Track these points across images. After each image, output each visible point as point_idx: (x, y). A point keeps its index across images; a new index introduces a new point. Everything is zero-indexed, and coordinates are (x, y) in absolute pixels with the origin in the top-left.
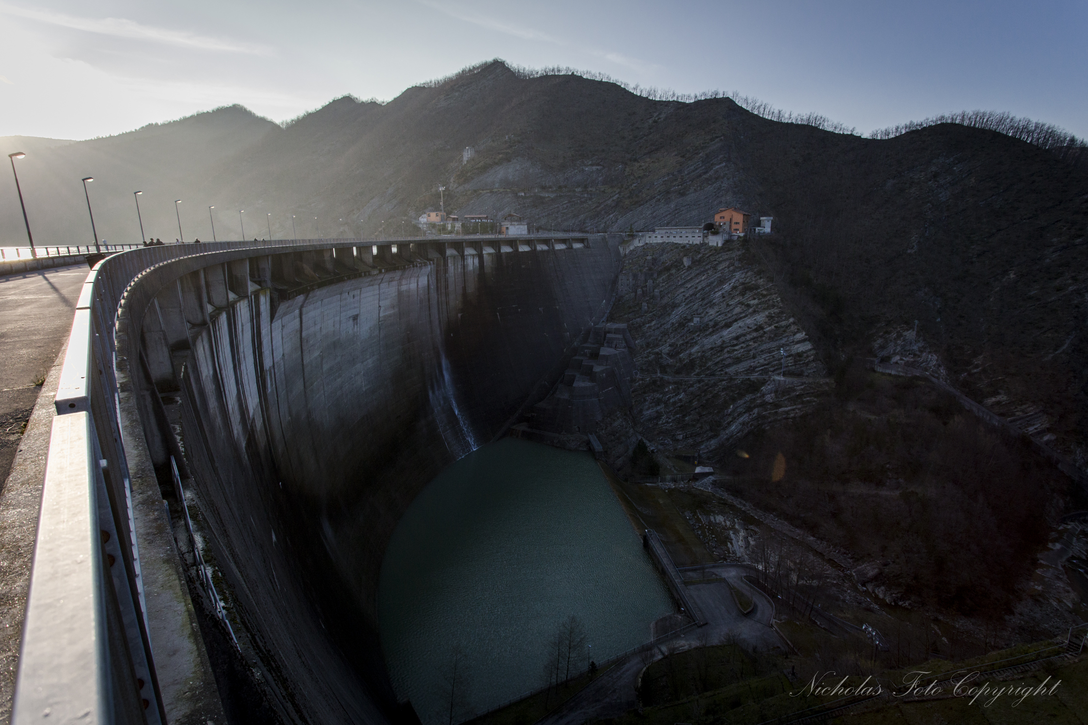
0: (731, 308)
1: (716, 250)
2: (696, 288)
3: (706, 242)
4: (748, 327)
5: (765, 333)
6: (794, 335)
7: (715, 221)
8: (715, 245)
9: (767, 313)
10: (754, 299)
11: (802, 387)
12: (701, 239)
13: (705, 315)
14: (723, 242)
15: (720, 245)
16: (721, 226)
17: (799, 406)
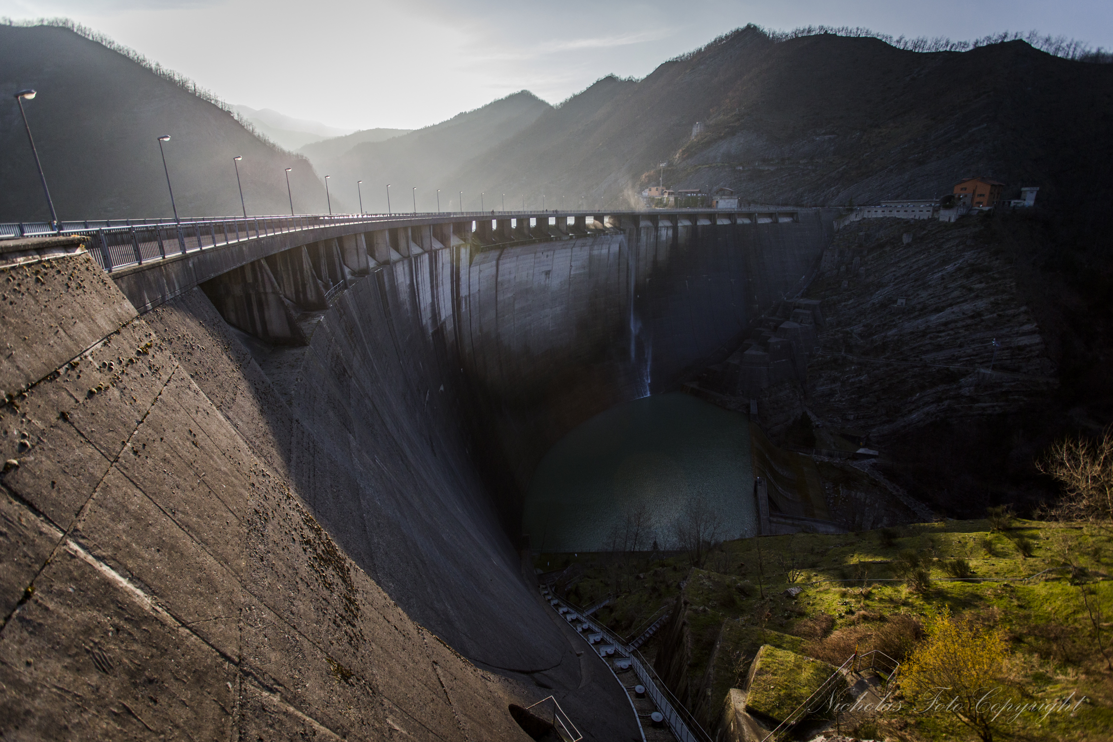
0: (949, 291)
1: (947, 226)
2: (911, 267)
3: (936, 217)
4: (964, 314)
5: (982, 321)
6: (1021, 326)
7: (955, 193)
8: (947, 220)
9: (992, 299)
10: (981, 282)
11: (1013, 384)
12: (930, 213)
13: (915, 297)
14: (957, 217)
15: (952, 220)
16: (960, 199)
17: (1002, 404)
